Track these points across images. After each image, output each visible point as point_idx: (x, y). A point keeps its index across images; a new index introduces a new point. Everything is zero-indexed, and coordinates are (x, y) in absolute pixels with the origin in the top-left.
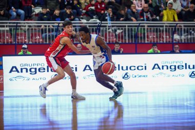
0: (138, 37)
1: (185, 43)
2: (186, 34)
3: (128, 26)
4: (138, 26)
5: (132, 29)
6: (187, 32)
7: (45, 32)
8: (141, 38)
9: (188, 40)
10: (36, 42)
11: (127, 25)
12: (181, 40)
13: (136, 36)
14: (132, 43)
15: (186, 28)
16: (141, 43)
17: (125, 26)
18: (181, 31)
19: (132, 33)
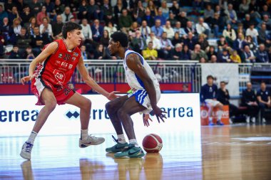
0: (117, 77)
1: (167, 83)
2: (168, 74)
3: (107, 65)
4: (117, 65)
5: (110, 68)
6: (170, 71)
7: (18, 71)
8: (120, 77)
9: (170, 80)
10: (7, 82)
11: (105, 64)
12: (163, 80)
13: (115, 76)
14: (110, 83)
15: (168, 67)
16: (121, 83)
17: (103, 65)
18: (163, 71)
19: (110, 73)
